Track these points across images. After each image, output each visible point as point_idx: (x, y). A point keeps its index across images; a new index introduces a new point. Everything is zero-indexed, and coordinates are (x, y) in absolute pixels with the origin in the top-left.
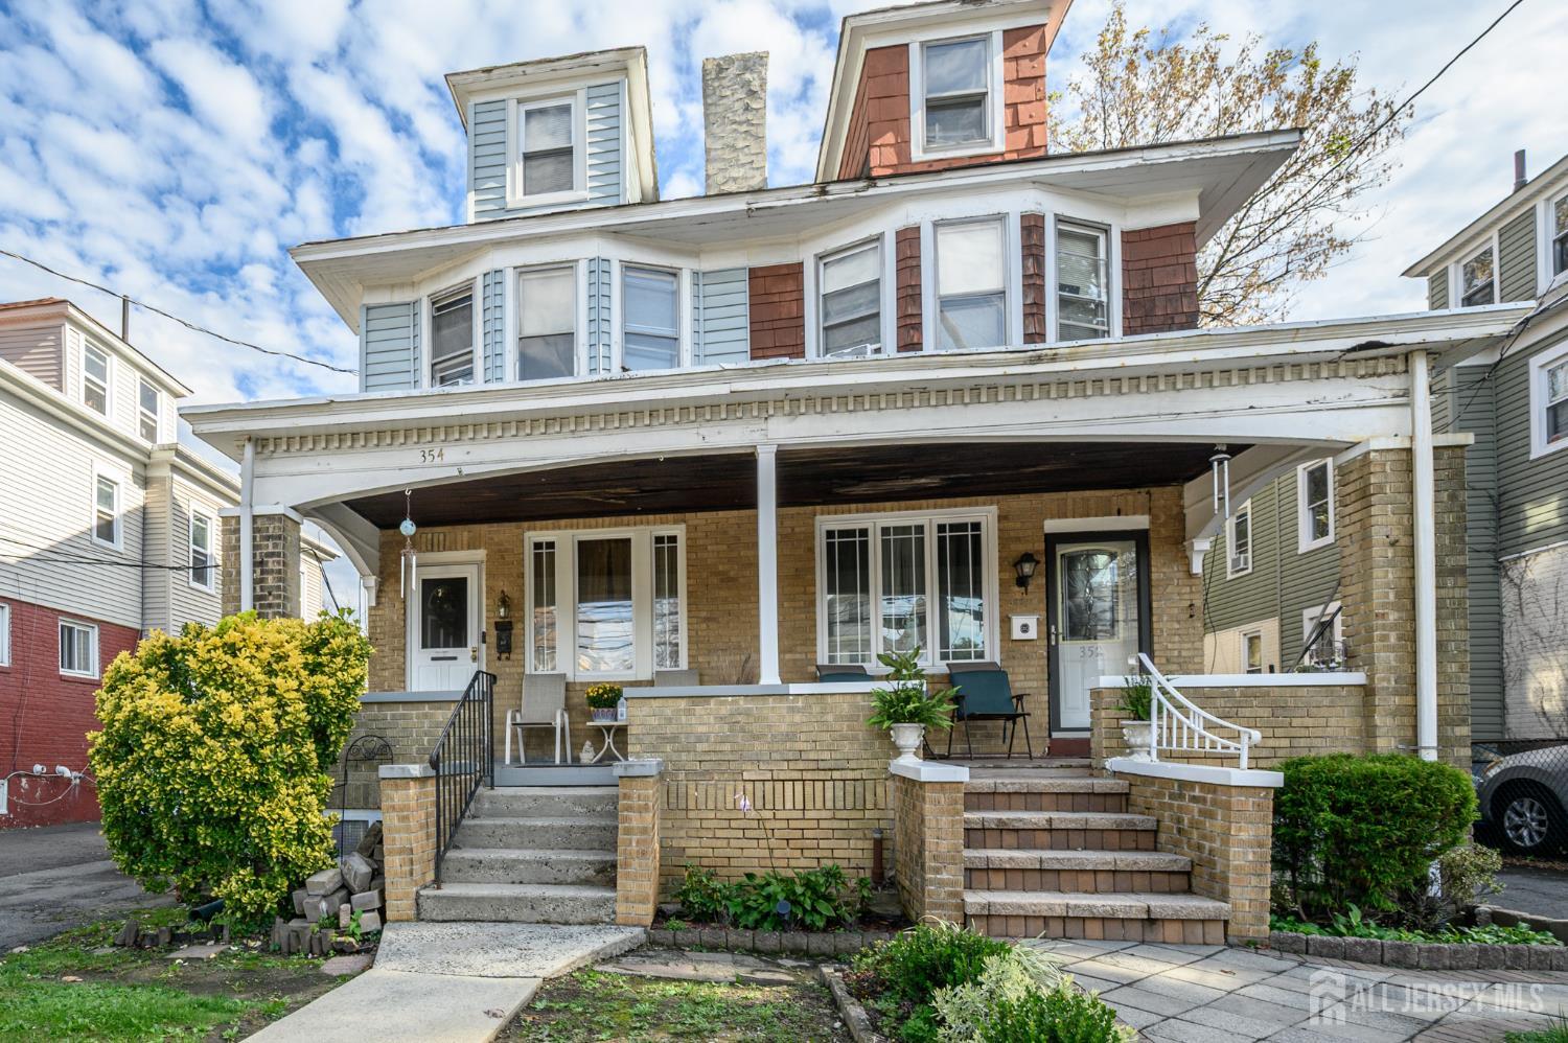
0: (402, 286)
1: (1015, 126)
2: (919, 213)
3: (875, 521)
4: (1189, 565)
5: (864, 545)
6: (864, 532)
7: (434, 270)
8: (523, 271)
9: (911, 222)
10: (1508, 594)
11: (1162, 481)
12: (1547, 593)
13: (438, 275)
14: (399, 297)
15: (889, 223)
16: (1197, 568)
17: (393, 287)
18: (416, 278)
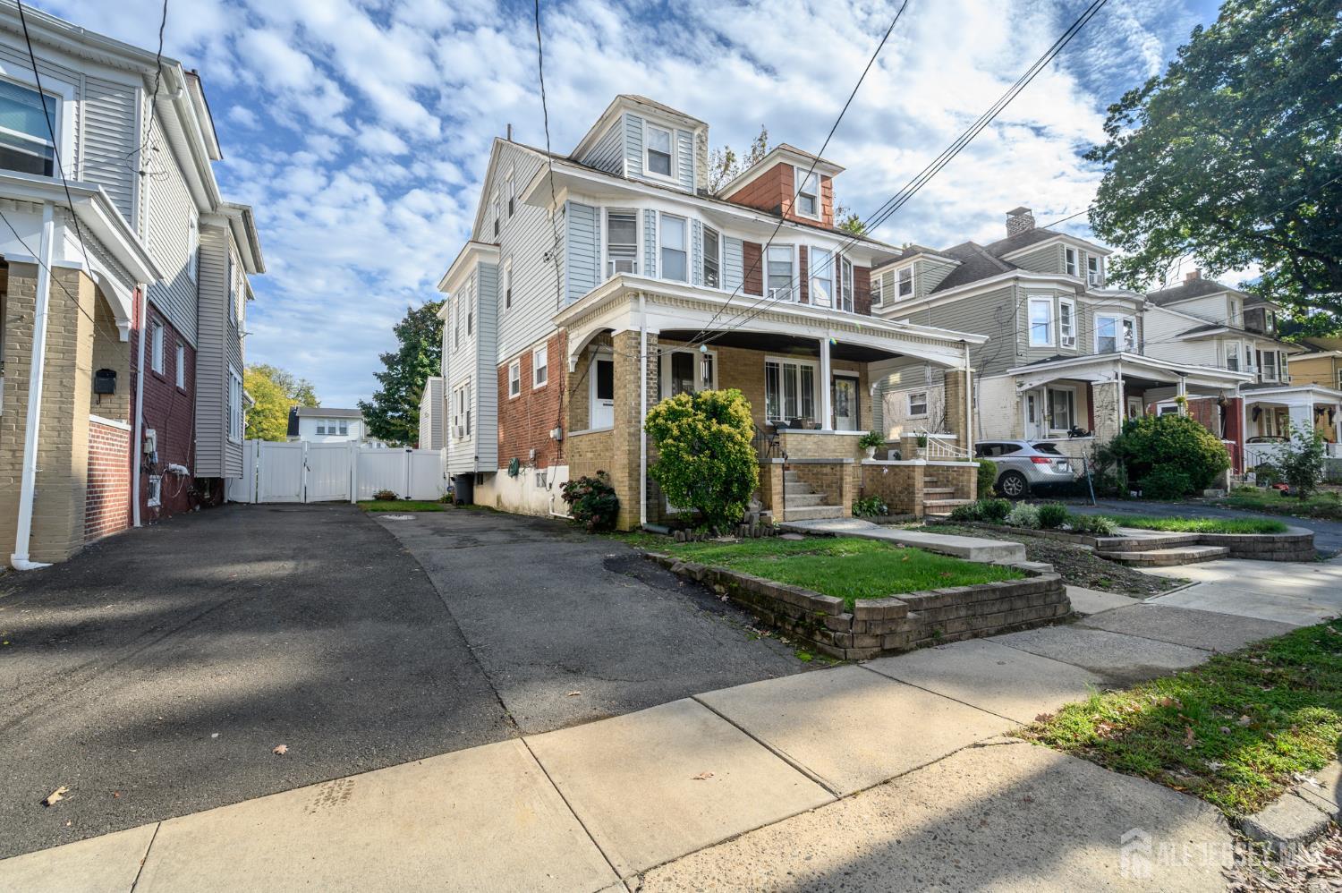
0: (589, 197)
1: (824, 214)
2: (809, 242)
3: (781, 361)
4: (869, 391)
5: (778, 370)
6: (778, 365)
7: (612, 195)
8: (664, 215)
9: (805, 244)
10: (885, 406)
11: (863, 361)
12: (897, 407)
13: (613, 199)
14: (587, 202)
15: (798, 241)
16: (872, 394)
17: (584, 195)
18: (597, 195)
